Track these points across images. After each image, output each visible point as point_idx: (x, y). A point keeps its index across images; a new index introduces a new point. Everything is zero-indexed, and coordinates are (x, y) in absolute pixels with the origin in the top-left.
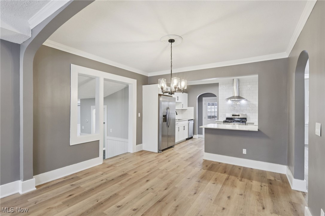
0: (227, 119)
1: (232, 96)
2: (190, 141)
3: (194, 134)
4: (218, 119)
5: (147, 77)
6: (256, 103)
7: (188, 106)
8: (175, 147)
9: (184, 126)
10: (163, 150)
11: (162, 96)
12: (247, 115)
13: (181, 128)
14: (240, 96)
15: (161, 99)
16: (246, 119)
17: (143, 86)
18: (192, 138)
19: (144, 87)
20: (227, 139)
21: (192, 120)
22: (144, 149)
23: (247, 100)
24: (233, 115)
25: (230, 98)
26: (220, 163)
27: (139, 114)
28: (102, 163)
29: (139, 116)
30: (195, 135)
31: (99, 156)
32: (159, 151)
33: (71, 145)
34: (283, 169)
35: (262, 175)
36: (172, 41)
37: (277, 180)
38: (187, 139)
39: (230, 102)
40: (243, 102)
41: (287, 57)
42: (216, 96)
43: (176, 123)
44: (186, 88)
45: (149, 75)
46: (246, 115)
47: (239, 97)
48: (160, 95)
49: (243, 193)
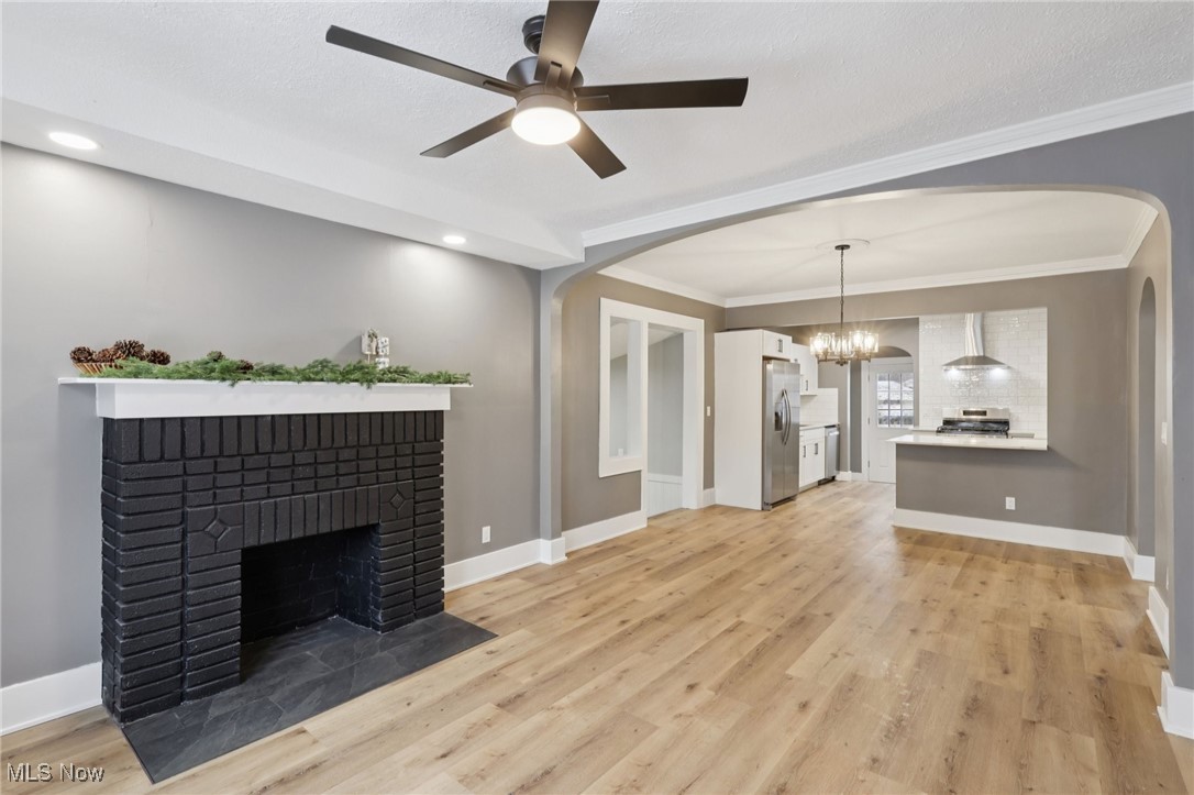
0: (947, 422)
1: (962, 356)
2: (829, 488)
3: (838, 469)
4: (917, 424)
5: (723, 309)
6: (1041, 376)
7: (821, 385)
8: (799, 499)
9: (816, 445)
10: (775, 505)
11: (773, 361)
12: (1012, 411)
13: (810, 450)
14: (988, 355)
15: (770, 367)
16: (1006, 423)
17: (716, 334)
18: (834, 478)
19: (719, 337)
20: (959, 472)
21: (834, 426)
22: (718, 502)
23: (1009, 368)
24: (965, 413)
25: (957, 363)
26: (941, 534)
27: (709, 408)
28: (645, 526)
29: (709, 414)
30: (841, 473)
31: (639, 508)
32: (765, 507)
33: (601, 476)
34: (1115, 545)
35: (1057, 557)
36: (842, 247)
37: (1097, 564)
38: (821, 483)
39: (955, 374)
40: (997, 373)
41: (1125, 266)
42: (909, 355)
43: (801, 434)
44: (876, 350)
45: (729, 304)
46: (1006, 410)
47: (984, 361)
48: (767, 359)
49: (1013, 578)
